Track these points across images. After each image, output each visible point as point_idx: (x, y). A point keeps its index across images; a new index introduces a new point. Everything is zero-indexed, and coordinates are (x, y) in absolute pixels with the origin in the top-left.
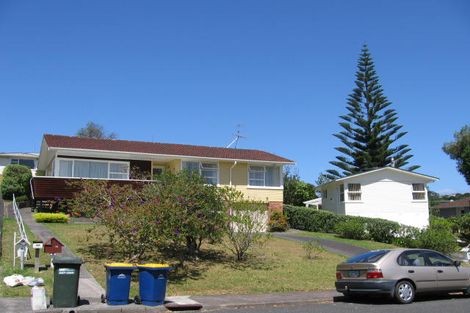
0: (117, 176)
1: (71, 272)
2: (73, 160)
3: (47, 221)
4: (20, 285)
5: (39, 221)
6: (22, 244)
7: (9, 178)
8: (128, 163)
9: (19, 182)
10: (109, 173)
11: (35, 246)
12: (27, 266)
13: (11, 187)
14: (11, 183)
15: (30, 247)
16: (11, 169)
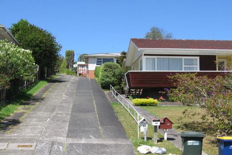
0: (190, 68)
1: (196, 143)
2: (156, 57)
3: (142, 105)
4: (150, 153)
5: (136, 105)
6: (143, 123)
7: (106, 73)
8: (198, 58)
9: (113, 76)
10: (183, 66)
11: (154, 124)
12: (149, 139)
13: (108, 79)
14: (108, 77)
15: (150, 125)
16: (107, 66)
